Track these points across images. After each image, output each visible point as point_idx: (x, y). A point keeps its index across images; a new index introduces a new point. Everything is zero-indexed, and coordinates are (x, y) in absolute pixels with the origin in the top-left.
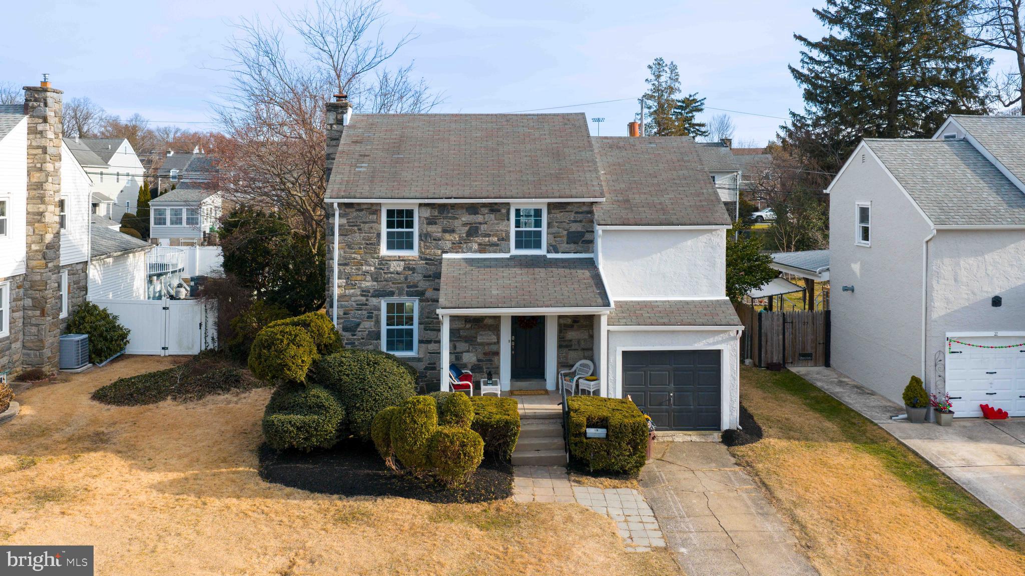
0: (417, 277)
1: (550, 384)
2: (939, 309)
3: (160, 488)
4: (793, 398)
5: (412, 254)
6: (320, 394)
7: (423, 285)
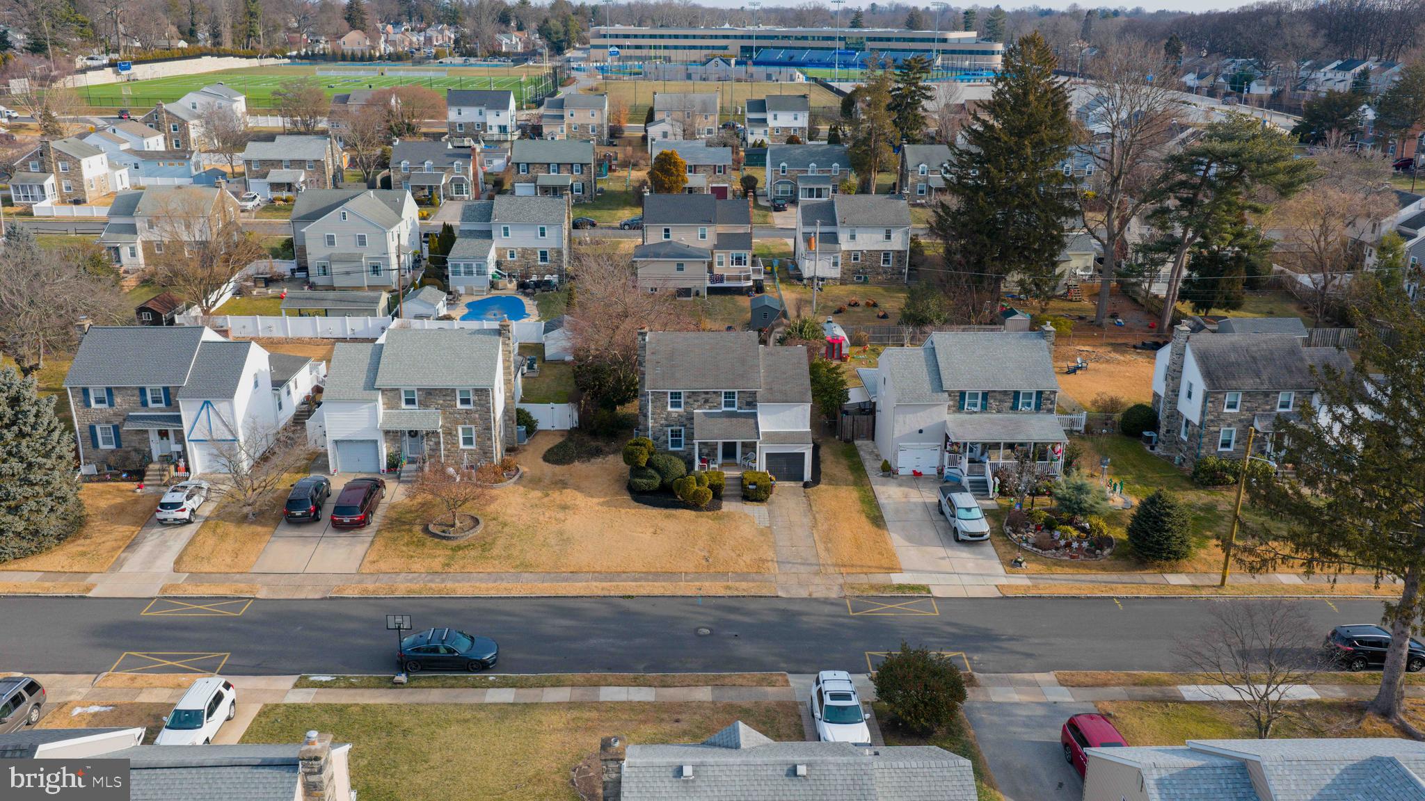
0: (684, 419)
1: (738, 461)
2: (897, 434)
3: (602, 504)
4: (845, 462)
5: (681, 410)
6: (651, 471)
7: (685, 422)
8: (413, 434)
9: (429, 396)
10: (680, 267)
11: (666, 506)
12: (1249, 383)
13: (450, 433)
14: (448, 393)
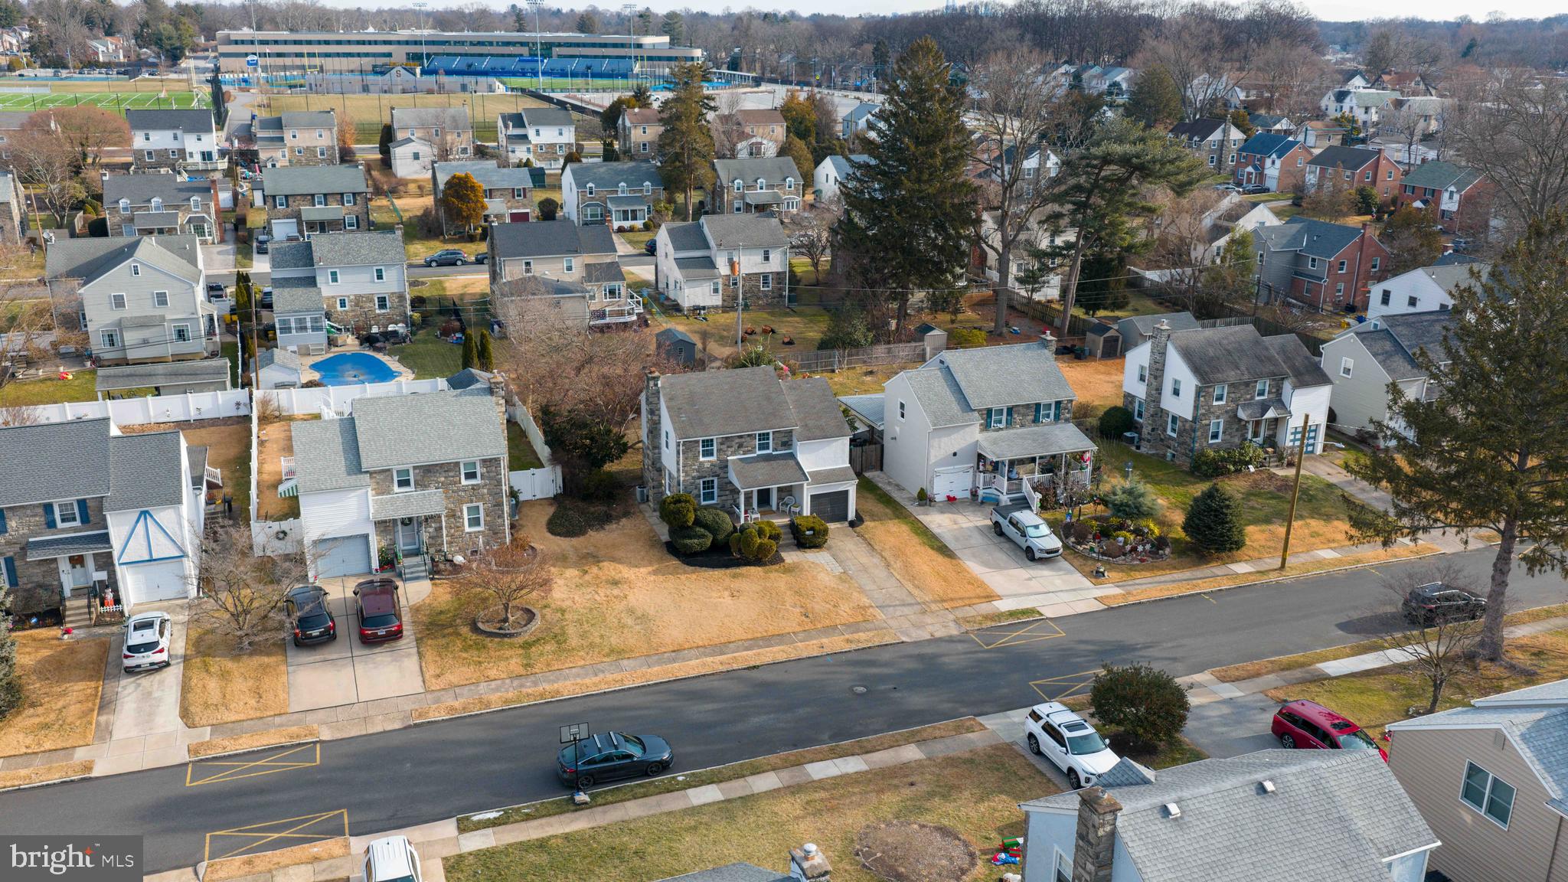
0: (717, 469)
1: (774, 508)
2: (933, 460)
3: (649, 573)
4: (870, 496)
5: (714, 458)
6: (700, 530)
7: (719, 472)
8: (407, 522)
9: (428, 473)
11: (727, 565)
12: (1232, 375)
13: (453, 515)
14: (450, 468)
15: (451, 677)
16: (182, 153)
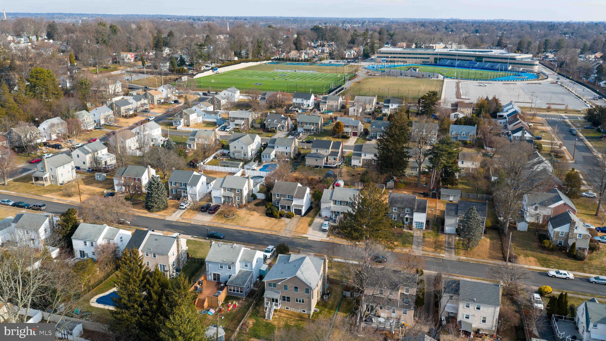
0: (279, 200)
2: (322, 208)
6: (270, 210)
8: (228, 197)
9: (231, 190)
10: (317, 160)
11: (270, 217)
12: (399, 205)
13: (235, 197)
14: (235, 189)
15: (214, 221)
16: (303, 104)
